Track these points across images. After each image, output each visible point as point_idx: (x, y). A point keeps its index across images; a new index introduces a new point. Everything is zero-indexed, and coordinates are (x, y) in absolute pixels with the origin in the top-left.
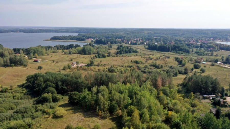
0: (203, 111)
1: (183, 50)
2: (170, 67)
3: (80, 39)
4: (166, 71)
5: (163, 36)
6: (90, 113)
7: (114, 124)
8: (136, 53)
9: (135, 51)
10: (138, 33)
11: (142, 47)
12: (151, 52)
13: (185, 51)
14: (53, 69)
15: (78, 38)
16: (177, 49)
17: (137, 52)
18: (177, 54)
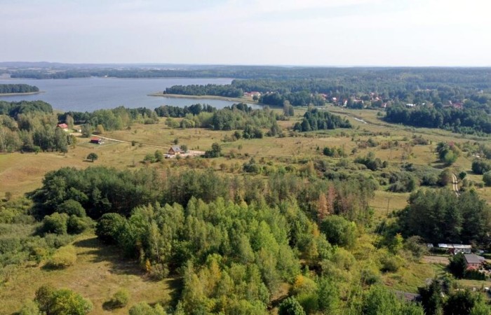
0: (406, 283)
1: (476, 124)
2: (406, 167)
3: (230, 93)
4: (391, 176)
5: (444, 86)
6: (130, 264)
7: (170, 294)
8: (344, 130)
9: (345, 124)
10: (382, 78)
11: (371, 115)
12: (388, 126)
13: (479, 126)
14: (123, 161)
15: (224, 92)
16: (459, 121)
17: (348, 126)
18: (457, 134)
